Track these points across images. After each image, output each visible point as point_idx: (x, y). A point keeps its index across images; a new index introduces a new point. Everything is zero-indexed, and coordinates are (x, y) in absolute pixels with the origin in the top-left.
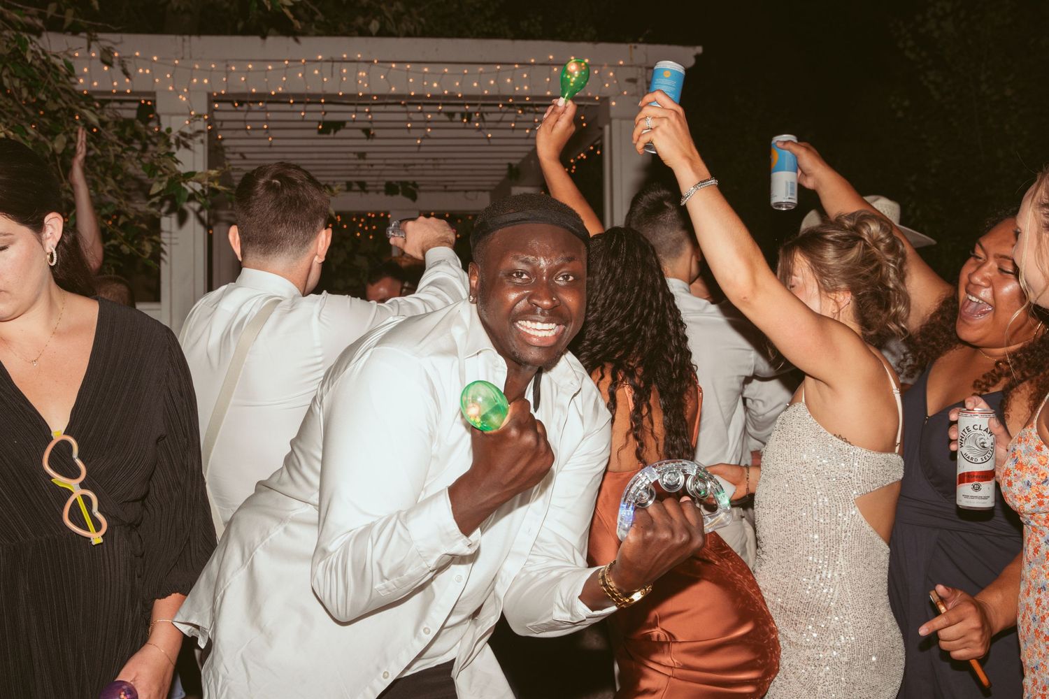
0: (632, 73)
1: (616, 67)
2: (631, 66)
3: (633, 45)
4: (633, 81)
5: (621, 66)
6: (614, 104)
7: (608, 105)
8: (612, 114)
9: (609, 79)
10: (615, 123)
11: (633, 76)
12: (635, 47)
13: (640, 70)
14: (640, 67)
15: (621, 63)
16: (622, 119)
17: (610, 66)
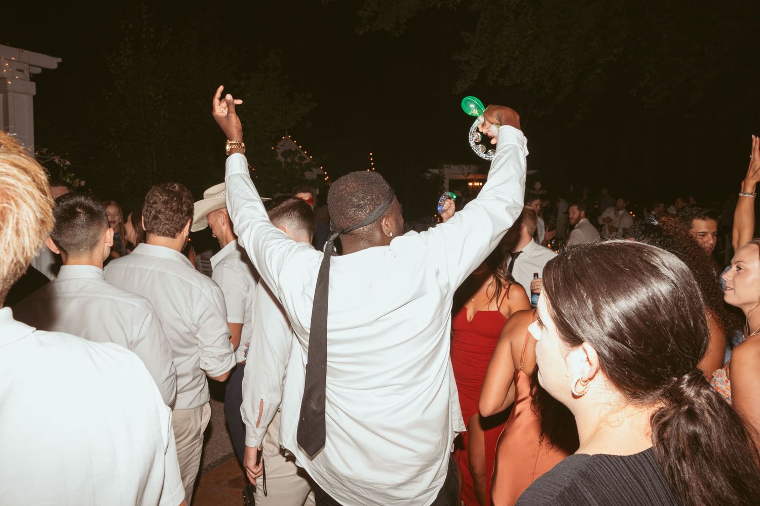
0: (20, 66)
1: (10, 61)
2: (20, 62)
3: (21, 50)
4: (22, 71)
5: (13, 60)
6: (10, 83)
7: (6, 83)
8: (9, 88)
9: (5, 66)
10: (10, 95)
11: (22, 69)
12: (22, 51)
13: (25, 65)
14: (25, 63)
15: (13, 59)
16: (15, 92)
17: (5, 59)
